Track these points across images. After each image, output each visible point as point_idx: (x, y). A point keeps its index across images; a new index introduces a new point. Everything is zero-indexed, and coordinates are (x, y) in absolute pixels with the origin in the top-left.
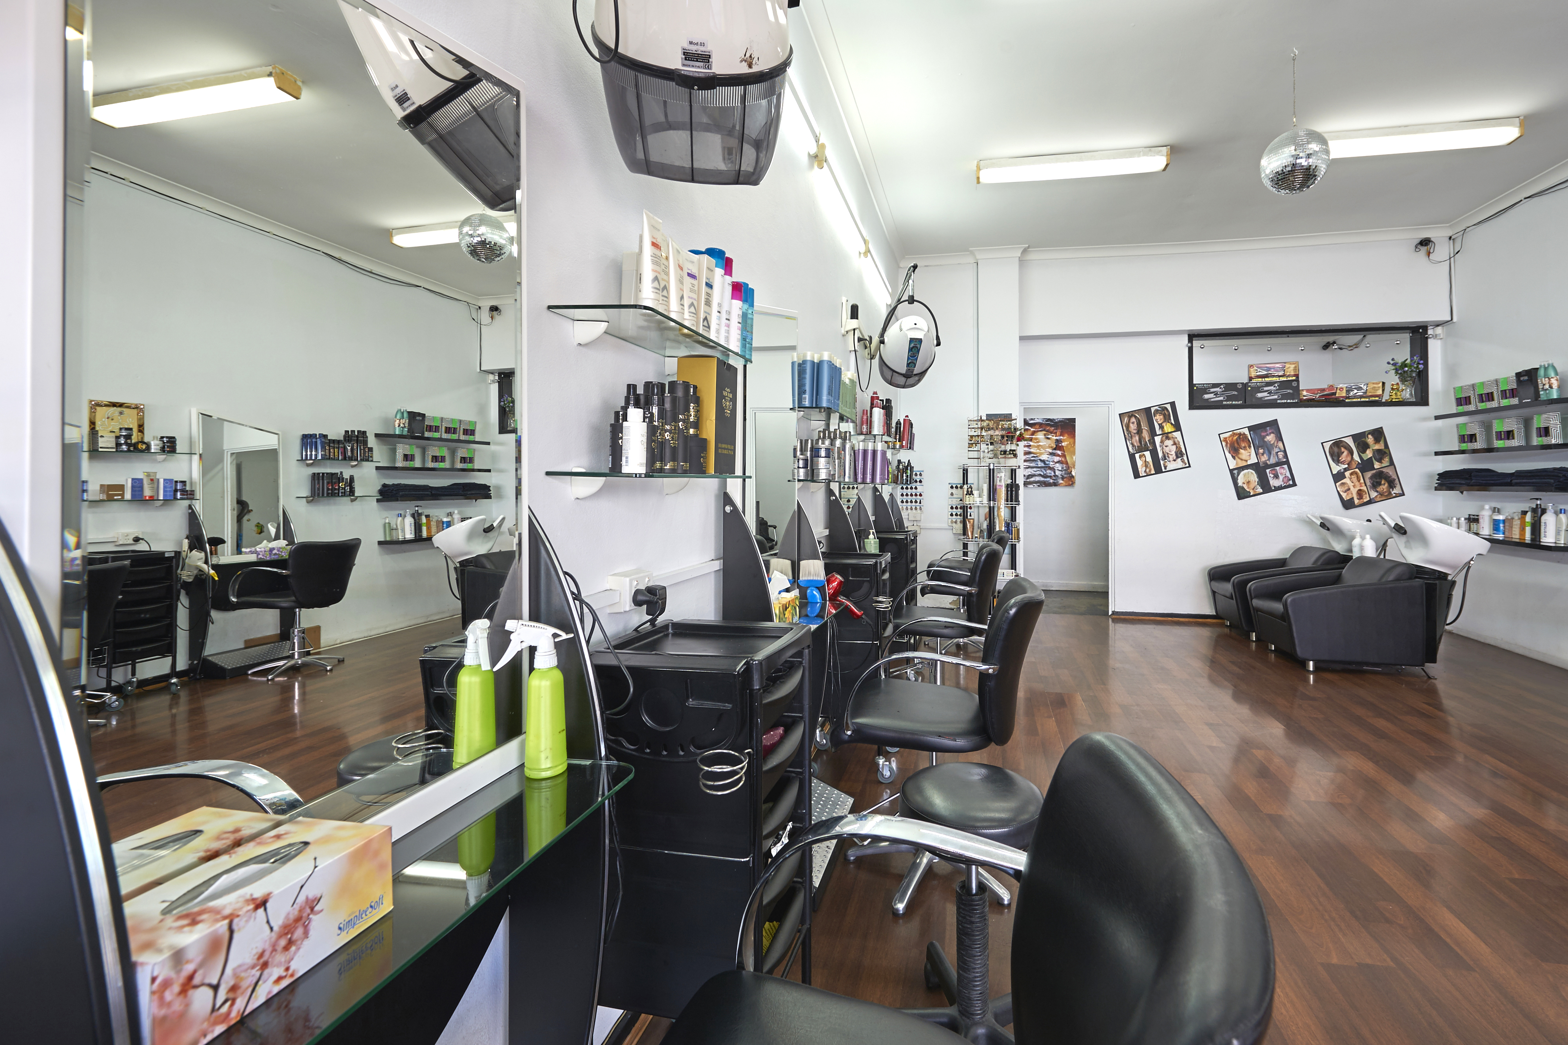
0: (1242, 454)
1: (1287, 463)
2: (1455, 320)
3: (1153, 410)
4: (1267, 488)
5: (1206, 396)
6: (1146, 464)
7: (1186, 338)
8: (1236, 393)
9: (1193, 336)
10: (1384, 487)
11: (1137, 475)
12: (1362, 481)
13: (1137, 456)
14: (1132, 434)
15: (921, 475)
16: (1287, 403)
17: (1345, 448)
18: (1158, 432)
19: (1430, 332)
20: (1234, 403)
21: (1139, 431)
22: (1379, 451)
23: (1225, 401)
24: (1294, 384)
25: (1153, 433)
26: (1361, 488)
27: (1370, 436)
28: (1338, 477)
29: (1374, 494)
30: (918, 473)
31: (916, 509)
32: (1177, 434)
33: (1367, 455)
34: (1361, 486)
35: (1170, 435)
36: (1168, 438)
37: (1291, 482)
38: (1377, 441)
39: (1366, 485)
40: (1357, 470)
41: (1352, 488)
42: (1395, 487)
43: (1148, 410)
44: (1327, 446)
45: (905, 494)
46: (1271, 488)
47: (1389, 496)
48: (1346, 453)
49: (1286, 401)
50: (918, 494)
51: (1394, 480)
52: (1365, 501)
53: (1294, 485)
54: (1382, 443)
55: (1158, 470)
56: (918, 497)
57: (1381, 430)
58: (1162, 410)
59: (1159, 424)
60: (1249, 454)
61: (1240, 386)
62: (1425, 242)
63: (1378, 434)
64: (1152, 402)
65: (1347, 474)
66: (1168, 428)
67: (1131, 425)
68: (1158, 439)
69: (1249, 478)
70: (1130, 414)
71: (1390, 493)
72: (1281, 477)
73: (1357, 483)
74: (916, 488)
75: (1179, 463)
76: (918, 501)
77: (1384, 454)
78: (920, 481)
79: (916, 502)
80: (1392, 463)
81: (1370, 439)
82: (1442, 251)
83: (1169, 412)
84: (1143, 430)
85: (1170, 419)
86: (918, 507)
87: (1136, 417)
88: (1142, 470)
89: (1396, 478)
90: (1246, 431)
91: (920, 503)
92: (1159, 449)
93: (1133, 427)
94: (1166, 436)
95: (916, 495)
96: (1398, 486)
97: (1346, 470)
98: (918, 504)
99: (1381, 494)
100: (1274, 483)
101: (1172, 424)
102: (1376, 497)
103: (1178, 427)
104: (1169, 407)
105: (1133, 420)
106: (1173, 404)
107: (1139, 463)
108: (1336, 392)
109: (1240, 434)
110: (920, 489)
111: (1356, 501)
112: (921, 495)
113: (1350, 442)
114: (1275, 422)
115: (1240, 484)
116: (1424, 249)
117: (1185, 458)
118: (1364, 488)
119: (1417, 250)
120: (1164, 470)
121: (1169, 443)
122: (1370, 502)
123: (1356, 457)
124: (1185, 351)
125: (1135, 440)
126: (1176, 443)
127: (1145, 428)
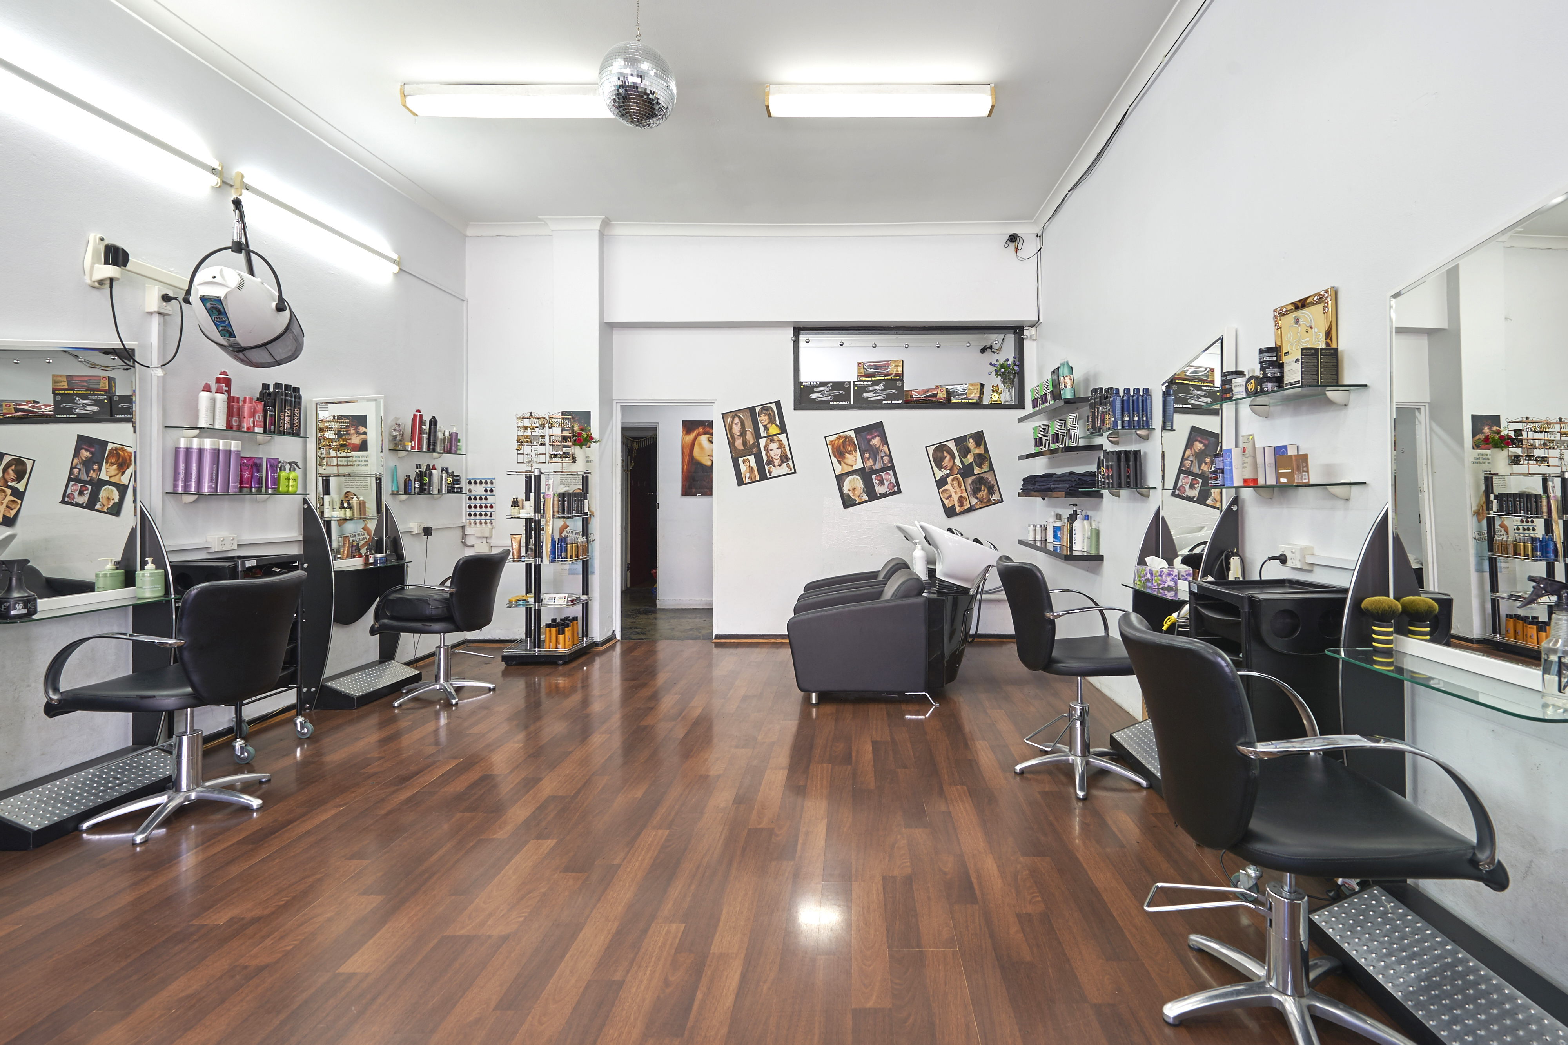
0: (847, 458)
1: (892, 468)
2: (1040, 321)
3: (758, 409)
4: (873, 496)
5: (813, 396)
6: (751, 470)
7: (791, 332)
8: (843, 393)
9: (799, 329)
10: (984, 494)
11: (741, 482)
12: (963, 487)
13: (741, 460)
14: (736, 436)
15: (492, 483)
16: (891, 404)
17: (948, 453)
18: (763, 434)
19: (1026, 332)
20: (841, 403)
21: (743, 433)
22: (979, 455)
23: (832, 401)
24: (899, 384)
25: (758, 436)
26: (962, 495)
27: (971, 440)
28: (941, 483)
29: (974, 501)
30: (489, 481)
31: (486, 523)
32: (783, 437)
33: (968, 460)
34: (962, 493)
35: (775, 437)
36: (772, 441)
37: (896, 489)
38: (978, 445)
39: (967, 492)
40: (958, 475)
41: (953, 494)
42: (994, 493)
43: (752, 410)
44: (931, 450)
45: (473, 505)
46: (876, 495)
47: (988, 503)
48: (948, 457)
49: (890, 402)
50: (489, 505)
51: (993, 486)
52: (966, 508)
53: (899, 491)
54: (982, 447)
55: (763, 477)
56: (489, 509)
57: (981, 433)
58: (765, 408)
59: (764, 426)
60: (854, 458)
61: (846, 386)
62: (1013, 238)
63: (979, 438)
64: (756, 400)
65: (949, 479)
66: (773, 430)
67: (734, 426)
68: (762, 442)
69: (854, 484)
70: (735, 414)
71: (989, 500)
72: (886, 483)
73: (958, 490)
74: (486, 499)
75: (784, 469)
76: (489, 514)
77: (984, 458)
78: (491, 491)
79: (486, 515)
80: (991, 468)
81: (971, 444)
82: (1029, 247)
83: (775, 412)
84: (748, 432)
85: (775, 420)
86: (488, 521)
87: (739, 417)
88: (746, 475)
89: (995, 484)
90: (852, 434)
91: (491, 516)
92: (764, 453)
93: (736, 429)
94: (771, 438)
95: (486, 507)
96: (997, 492)
97: (948, 475)
98: (488, 517)
99: (981, 501)
100: (880, 489)
101: (777, 425)
102: (976, 503)
103: (783, 429)
104: (774, 406)
105: (737, 420)
106: (778, 404)
107: (743, 468)
108: (937, 393)
109: (846, 437)
110: (491, 499)
111: (958, 509)
112: (491, 507)
113: (952, 445)
114: (880, 425)
115: (846, 491)
116: (1012, 246)
117: (790, 463)
118: (965, 495)
119: (1006, 246)
120: (769, 476)
121: (773, 446)
122: (971, 509)
123: (958, 462)
124: (791, 345)
125: (739, 443)
126: (781, 446)
127: (749, 429)
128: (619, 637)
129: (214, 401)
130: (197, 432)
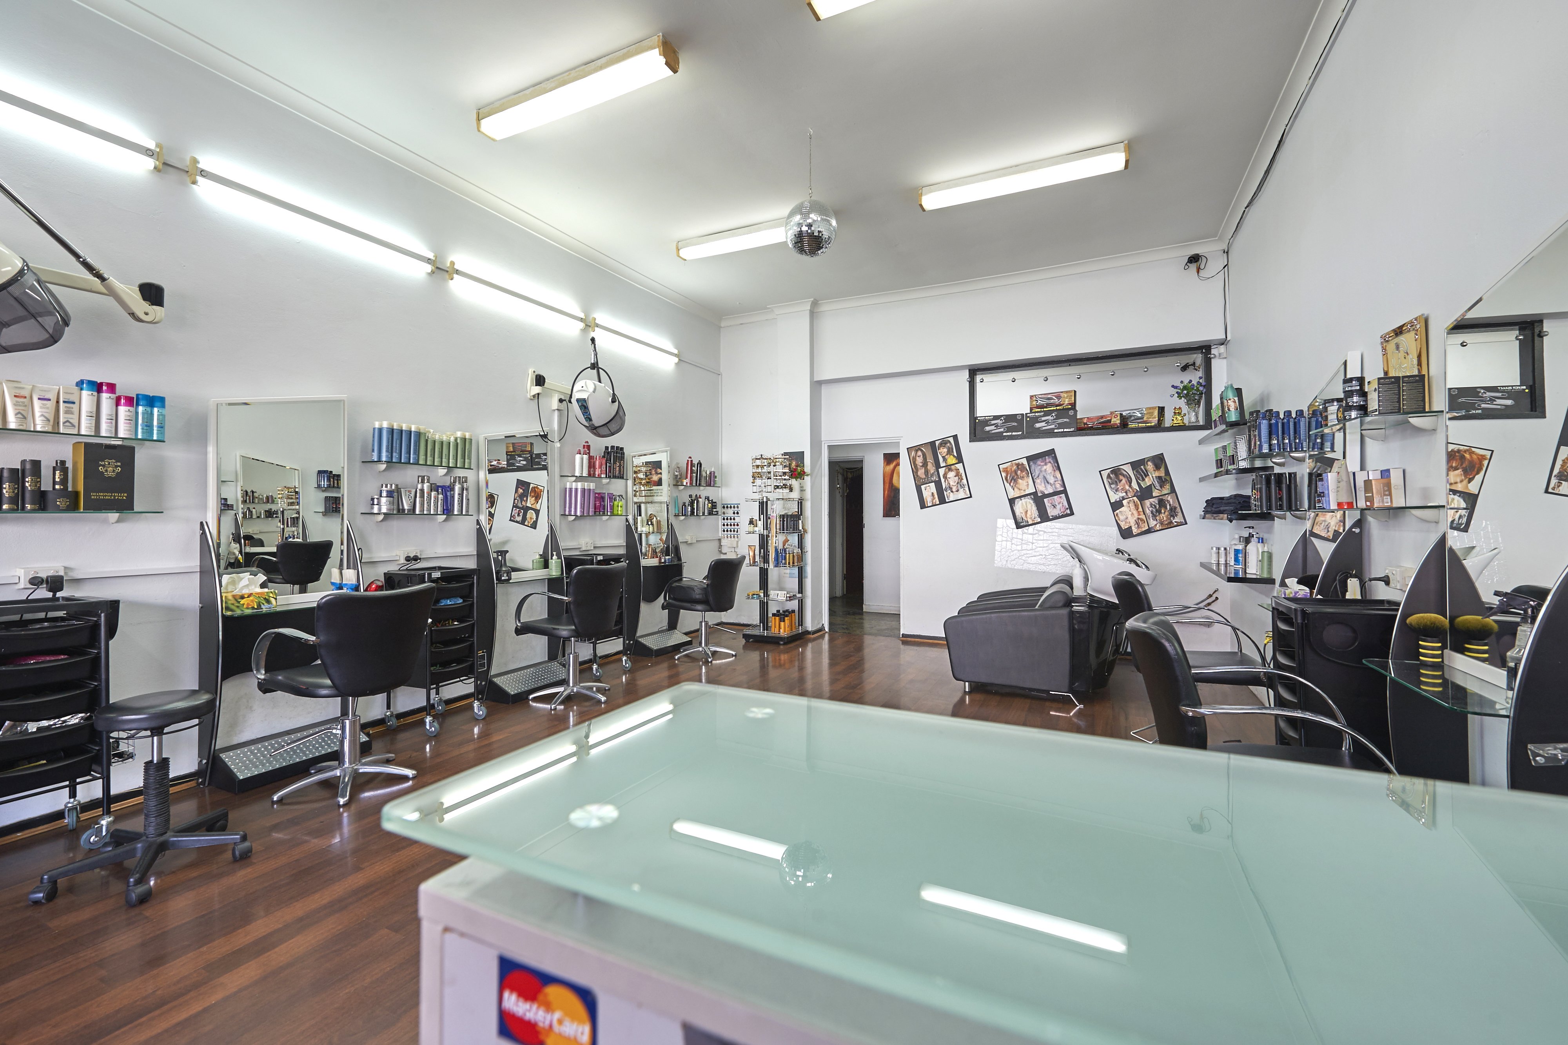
0: (1019, 484)
1: (1065, 491)
2: (1228, 339)
3: (937, 443)
4: (1044, 517)
5: (988, 428)
6: (932, 495)
7: (966, 374)
8: (1016, 424)
9: (974, 371)
10: (1164, 516)
11: (923, 505)
12: (1140, 509)
13: (923, 487)
14: (919, 467)
15: (738, 507)
16: (1064, 432)
17: (1124, 475)
18: (942, 464)
19: (1214, 351)
20: (1014, 433)
21: (925, 464)
22: (1159, 478)
23: (1005, 432)
24: (1071, 413)
25: (938, 466)
26: (1140, 517)
27: (1149, 463)
28: (1116, 506)
29: (1152, 523)
30: (736, 506)
31: (734, 537)
32: (960, 466)
33: (1146, 483)
34: (1139, 515)
35: (953, 467)
36: (950, 470)
37: (1068, 511)
38: (1157, 467)
39: (1144, 514)
40: (1135, 498)
41: (1129, 516)
42: (1176, 515)
43: (933, 443)
44: (1105, 474)
45: (726, 524)
46: (1049, 517)
47: (1170, 525)
48: (1124, 481)
49: (1062, 430)
50: (736, 524)
51: (1175, 508)
52: (1143, 529)
53: (1072, 514)
54: (1162, 469)
55: (942, 501)
56: (736, 527)
57: (1161, 456)
58: (944, 442)
59: (943, 457)
60: (1027, 483)
61: (1019, 418)
62: (1194, 259)
63: (1159, 461)
65: (1125, 502)
66: (951, 460)
67: (917, 458)
68: (942, 471)
69: (1027, 508)
70: (917, 448)
71: (1171, 522)
72: (1058, 507)
73: (1135, 512)
74: (734, 519)
75: (961, 494)
76: (736, 530)
77: (1165, 480)
78: (738, 513)
79: (734, 531)
80: (1173, 490)
81: (1150, 466)
82: (1214, 266)
83: (953, 444)
84: (929, 463)
85: (953, 452)
86: (736, 536)
87: (922, 450)
88: (928, 500)
89: (1177, 506)
90: (1025, 461)
91: (737, 532)
92: (943, 480)
93: (919, 461)
94: (949, 467)
95: (734, 525)
96: (1180, 514)
97: (1124, 499)
98: (735, 533)
99: (1162, 523)
100: (1051, 512)
101: (954, 456)
102: (1156, 525)
103: (960, 459)
104: (951, 440)
105: (920, 453)
106: (955, 437)
107: (925, 494)
108: (1111, 420)
109: (1018, 465)
110: (737, 520)
111: (1135, 531)
112: (738, 525)
113: (1128, 469)
114: (1051, 453)
115: (1018, 513)
116: (1193, 267)
117: (967, 489)
118: (1143, 517)
119: (1187, 267)
120: (947, 501)
121: (951, 475)
122: (1149, 531)
123: (1134, 485)
124: (967, 385)
125: (921, 472)
126: (958, 474)
127: (930, 460)
128: (827, 629)
129: (582, 459)
130: (575, 478)
